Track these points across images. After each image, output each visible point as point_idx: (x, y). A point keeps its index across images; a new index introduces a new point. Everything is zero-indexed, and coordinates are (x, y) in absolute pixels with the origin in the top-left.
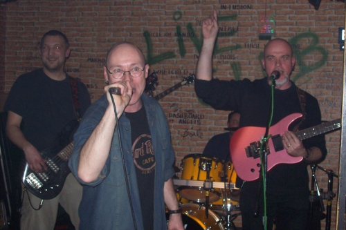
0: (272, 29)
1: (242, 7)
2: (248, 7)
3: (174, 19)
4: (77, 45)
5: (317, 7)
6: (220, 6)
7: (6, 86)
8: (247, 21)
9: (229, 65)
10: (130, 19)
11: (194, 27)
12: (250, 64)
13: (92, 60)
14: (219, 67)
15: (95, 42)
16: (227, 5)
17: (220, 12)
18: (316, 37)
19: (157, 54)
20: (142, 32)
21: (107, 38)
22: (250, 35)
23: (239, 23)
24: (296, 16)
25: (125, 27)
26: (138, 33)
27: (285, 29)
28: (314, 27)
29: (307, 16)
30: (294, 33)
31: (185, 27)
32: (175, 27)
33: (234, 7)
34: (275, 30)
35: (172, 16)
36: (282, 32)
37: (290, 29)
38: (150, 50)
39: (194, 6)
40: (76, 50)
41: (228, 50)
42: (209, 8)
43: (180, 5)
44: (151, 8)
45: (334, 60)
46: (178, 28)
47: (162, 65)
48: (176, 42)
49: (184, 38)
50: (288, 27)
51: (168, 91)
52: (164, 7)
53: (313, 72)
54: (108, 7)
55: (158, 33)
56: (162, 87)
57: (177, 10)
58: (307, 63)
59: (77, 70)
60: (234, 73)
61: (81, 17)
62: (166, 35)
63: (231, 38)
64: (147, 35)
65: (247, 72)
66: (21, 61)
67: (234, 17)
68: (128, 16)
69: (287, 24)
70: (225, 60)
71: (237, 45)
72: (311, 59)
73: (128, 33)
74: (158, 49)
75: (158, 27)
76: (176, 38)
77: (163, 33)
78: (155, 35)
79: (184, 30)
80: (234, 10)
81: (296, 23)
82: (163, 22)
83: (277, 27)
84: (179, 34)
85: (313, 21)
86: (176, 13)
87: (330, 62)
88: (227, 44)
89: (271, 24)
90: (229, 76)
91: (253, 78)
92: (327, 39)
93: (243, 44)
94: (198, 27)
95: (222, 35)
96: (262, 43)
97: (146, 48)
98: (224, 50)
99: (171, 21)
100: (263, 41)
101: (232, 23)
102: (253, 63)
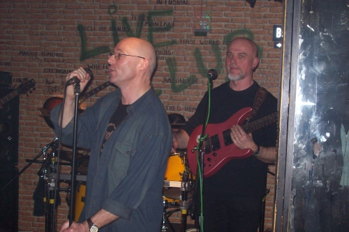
0: (207, 25)
1: (178, 3)
2: (184, 3)
3: (109, 13)
4: (9, 38)
6: (155, 0)
8: (183, 17)
9: (164, 61)
10: (64, 12)
11: (129, 22)
12: (185, 60)
13: (24, 54)
15: (27, 35)
16: (163, 0)
17: (155, 7)
18: (251, 34)
19: (91, 48)
20: (76, 26)
21: (40, 31)
22: (186, 31)
23: (174, 19)
24: (232, 12)
25: (58, 20)
26: (72, 26)
27: (221, 26)
28: (249, 24)
29: (242, 13)
30: (230, 29)
31: (121, 22)
32: (110, 21)
33: (170, 3)
34: (210, 27)
35: (107, 10)
36: (217, 28)
37: (226, 26)
38: (84, 45)
40: (8, 43)
41: (164, 46)
44: (86, 1)
45: (268, 57)
46: (114, 23)
47: (96, 60)
48: (110, 37)
49: (119, 33)
50: (223, 24)
51: (102, 87)
52: (99, 0)
55: (93, 26)
56: (97, 82)
57: (112, 4)
59: (8, 64)
60: (170, 68)
61: (12, 8)
62: (101, 29)
63: (166, 33)
64: (81, 29)
65: (182, 68)
67: (170, 12)
68: (62, 9)
69: (223, 21)
70: (161, 56)
71: (173, 41)
73: (62, 27)
74: (92, 43)
75: (92, 21)
76: (110, 32)
77: (98, 27)
78: (89, 29)
79: (119, 24)
80: (170, 6)
81: (232, 20)
82: (98, 16)
83: (213, 23)
84: (114, 28)
85: (249, 18)
86: (110, 7)
87: (264, 59)
88: (163, 40)
89: (207, 20)
90: (164, 72)
91: (188, 74)
92: (261, 36)
93: (178, 39)
94: (133, 22)
95: (158, 30)
96: (198, 39)
97: (80, 42)
98: (159, 46)
99: (106, 15)
100: (198, 37)
101: (167, 19)
102: (188, 59)
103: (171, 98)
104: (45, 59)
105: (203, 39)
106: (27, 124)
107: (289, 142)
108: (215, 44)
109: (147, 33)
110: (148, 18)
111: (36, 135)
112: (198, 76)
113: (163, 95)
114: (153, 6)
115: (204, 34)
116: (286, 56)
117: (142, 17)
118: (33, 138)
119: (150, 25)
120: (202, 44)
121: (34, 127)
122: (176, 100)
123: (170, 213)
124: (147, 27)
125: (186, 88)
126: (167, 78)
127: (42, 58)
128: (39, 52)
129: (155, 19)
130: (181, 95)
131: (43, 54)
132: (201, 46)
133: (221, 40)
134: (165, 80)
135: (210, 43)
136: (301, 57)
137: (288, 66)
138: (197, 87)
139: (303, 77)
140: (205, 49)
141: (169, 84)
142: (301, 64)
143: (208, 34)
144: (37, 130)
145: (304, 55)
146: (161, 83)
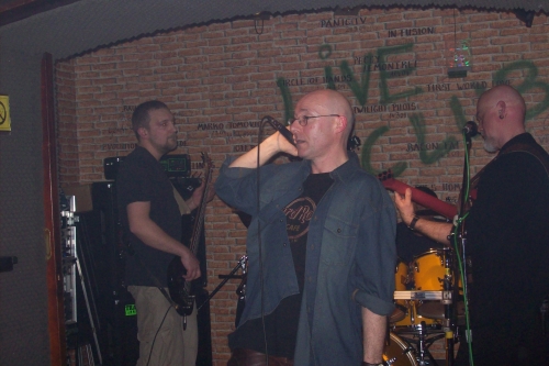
0: (466, 60)
1: (420, 32)
2: (429, 31)
3: (321, 57)
4: (182, 107)
5: (529, 24)
6: (386, 32)
7: (81, 173)
8: (428, 52)
9: (407, 119)
10: (256, 63)
11: (350, 67)
12: (437, 115)
13: (205, 127)
14: (392, 122)
15: (207, 101)
16: (398, 30)
17: (387, 42)
18: (533, 67)
20: (275, 80)
21: (224, 93)
22: (435, 72)
23: (417, 56)
24: (501, 38)
25: (249, 75)
26: (270, 81)
27: (486, 60)
28: (529, 52)
29: (517, 36)
30: (500, 63)
31: (338, 68)
32: (323, 69)
33: (408, 33)
34: (471, 62)
35: (317, 53)
36: (481, 64)
37: (494, 59)
39: (349, 35)
40: (180, 114)
41: (404, 97)
42: (370, 37)
43: (328, 36)
44: (286, 43)
46: (328, 70)
49: (337, 84)
50: (490, 56)
52: (304, 41)
53: (532, 121)
54: (222, 47)
55: (299, 79)
57: (324, 43)
59: (184, 144)
60: (415, 129)
61: (184, 64)
62: (310, 81)
63: (407, 78)
64: (282, 84)
65: (434, 127)
66: (102, 136)
67: (409, 47)
68: (253, 59)
69: (488, 51)
70: (400, 112)
71: (417, 88)
73: (255, 84)
75: (298, 71)
76: (325, 84)
77: (306, 79)
78: (294, 82)
79: (337, 72)
80: (409, 37)
81: (503, 48)
82: (305, 63)
83: (474, 57)
84: (329, 79)
85: (527, 44)
86: (322, 49)
88: (402, 88)
89: (465, 53)
90: (408, 135)
91: (444, 135)
93: (425, 86)
94: (356, 66)
95: (393, 75)
96: (454, 82)
97: (283, 103)
98: (397, 98)
99: (316, 60)
100: (454, 80)
101: (406, 57)
102: (441, 112)
103: (421, 173)
104: (234, 132)
105: (461, 82)
106: (216, 227)
108: (480, 88)
109: (378, 81)
110: (378, 58)
111: (229, 243)
112: (459, 137)
113: (409, 169)
114: (383, 41)
115: (461, 73)
117: (368, 59)
118: (226, 247)
119: (382, 68)
120: (460, 88)
121: (226, 231)
122: (428, 175)
123: (431, 341)
124: (377, 72)
125: (442, 156)
126: (413, 144)
127: (230, 131)
128: (225, 123)
129: (388, 59)
130: (435, 167)
131: (231, 125)
132: (461, 92)
133: (489, 81)
134: (410, 148)
135: (472, 86)
138: (458, 154)
140: (466, 95)
141: (417, 152)
143: (469, 74)
144: (231, 235)
146: (404, 152)
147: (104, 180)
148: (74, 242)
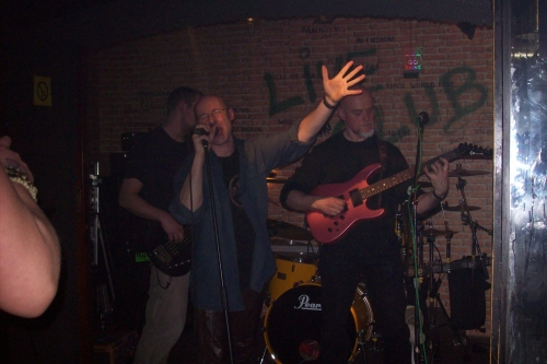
0: (419, 64)
1: (382, 40)
2: (389, 39)
3: (301, 57)
6: (355, 39)
8: (388, 57)
10: (247, 60)
12: (394, 108)
16: (364, 38)
17: (355, 46)
18: (472, 72)
19: (281, 100)
20: (262, 75)
21: (221, 84)
22: (393, 72)
23: (379, 59)
24: (447, 47)
25: (242, 70)
26: (258, 75)
27: (435, 64)
28: (469, 60)
29: (460, 47)
30: (446, 68)
31: (315, 67)
32: (302, 67)
33: (373, 40)
34: (422, 66)
35: (298, 54)
36: (431, 68)
37: (441, 64)
38: (273, 96)
39: (324, 40)
42: (341, 43)
43: (307, 41)
44: (273, 45)
46: (306, 68)
47: (288, 113)
48: (304, 85)
49: (313, 80)
50: (438, 62)
52: (288, 43)
53: (470, 116)
54: (221, 46)
55: (282, 74)
57: (304, 46)
58: (463, 104)
62: (291, 77)
63: (370, 77)
64: (268, 78)
65: (390, 117)
67: (373, 51)
68: (245, 56)
69: (437, 58)
71: (378, 85)
72: (468, 99)
73: (246, 77)
74: (283, 94)
75: (281, 68)
76: (303, 80)
77: (288, 75)
78: (278, 77)
79: (314, 70)
80: (372, 44)
81: (448, 56)
82: (288, 62)
83: (425, 62)
84: (307, 75)
85: (468, 53)
86: (302, 50)
87: (489, 101)
89: (418, 58)
91: (398, 124)
92: (485, 74)
93: (384, 84)
96: (407, 83)
97: (268, 94)
99: (297, 60)
100: (408, 80)
101: (370, 60)
102: (397, 106)
105: (414, 81)
107: (506, 181)
108: (429, 87)
112: (411, 126)
114: (352, 46)
115: (414, 75)
116: (497, 88)
120: (413, 87)
132: (413, 90)
133: (436, 82)
135: (423, 85)
136: (514, 87)
137: (500, 98)
138: (409, 140)
139: (518, 109)
140: (418, 93)
142: (514, 95)
143: (421, 75)
145: (517, 85)
147: (120, 151)
148: (97, 200)
